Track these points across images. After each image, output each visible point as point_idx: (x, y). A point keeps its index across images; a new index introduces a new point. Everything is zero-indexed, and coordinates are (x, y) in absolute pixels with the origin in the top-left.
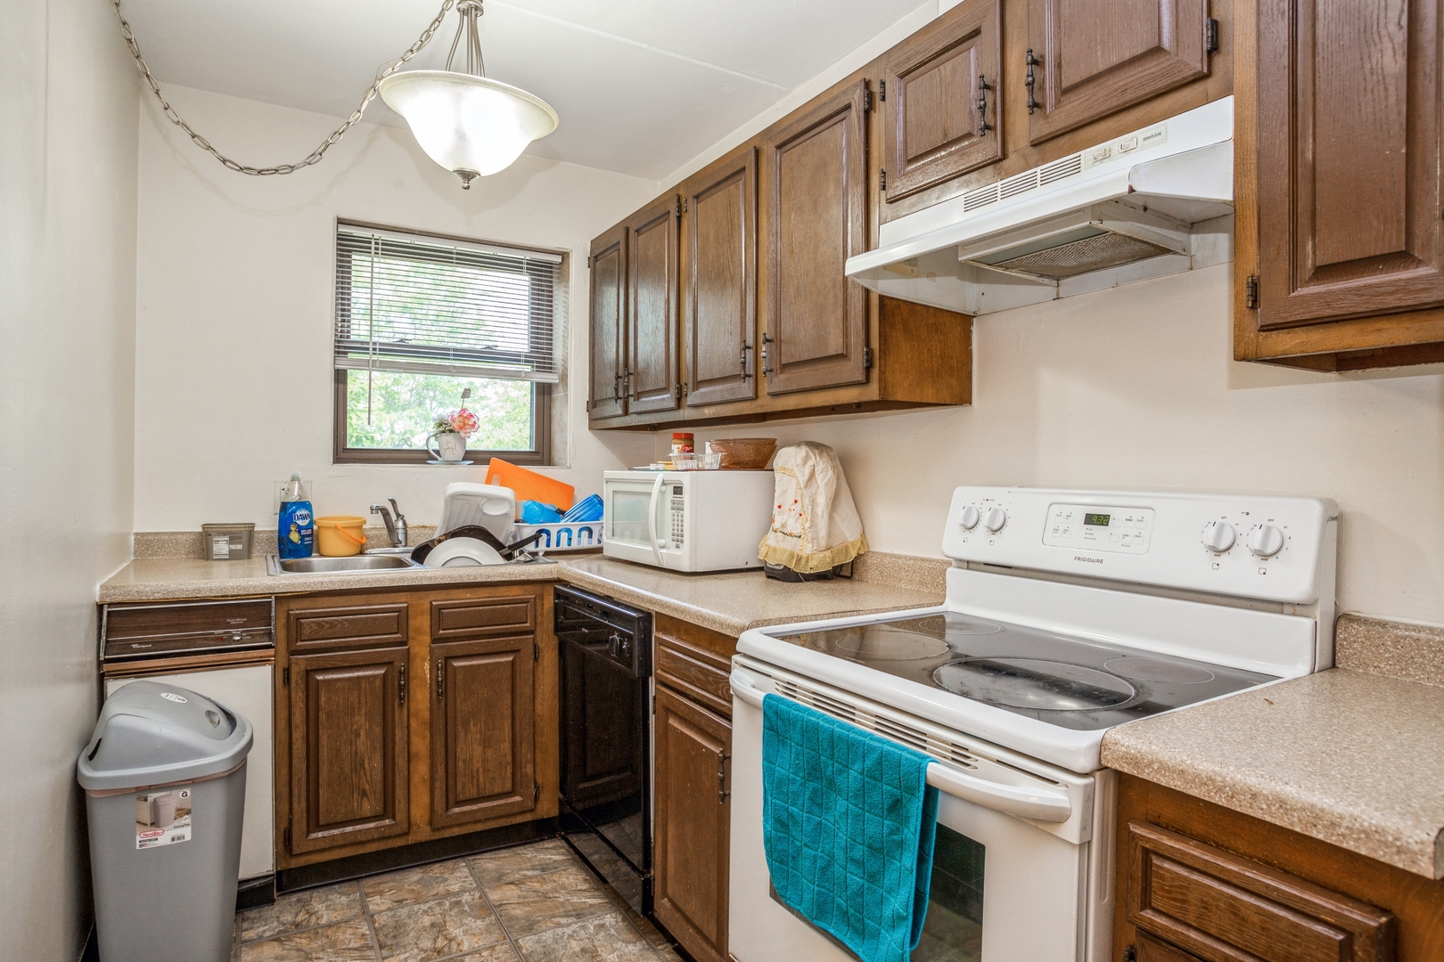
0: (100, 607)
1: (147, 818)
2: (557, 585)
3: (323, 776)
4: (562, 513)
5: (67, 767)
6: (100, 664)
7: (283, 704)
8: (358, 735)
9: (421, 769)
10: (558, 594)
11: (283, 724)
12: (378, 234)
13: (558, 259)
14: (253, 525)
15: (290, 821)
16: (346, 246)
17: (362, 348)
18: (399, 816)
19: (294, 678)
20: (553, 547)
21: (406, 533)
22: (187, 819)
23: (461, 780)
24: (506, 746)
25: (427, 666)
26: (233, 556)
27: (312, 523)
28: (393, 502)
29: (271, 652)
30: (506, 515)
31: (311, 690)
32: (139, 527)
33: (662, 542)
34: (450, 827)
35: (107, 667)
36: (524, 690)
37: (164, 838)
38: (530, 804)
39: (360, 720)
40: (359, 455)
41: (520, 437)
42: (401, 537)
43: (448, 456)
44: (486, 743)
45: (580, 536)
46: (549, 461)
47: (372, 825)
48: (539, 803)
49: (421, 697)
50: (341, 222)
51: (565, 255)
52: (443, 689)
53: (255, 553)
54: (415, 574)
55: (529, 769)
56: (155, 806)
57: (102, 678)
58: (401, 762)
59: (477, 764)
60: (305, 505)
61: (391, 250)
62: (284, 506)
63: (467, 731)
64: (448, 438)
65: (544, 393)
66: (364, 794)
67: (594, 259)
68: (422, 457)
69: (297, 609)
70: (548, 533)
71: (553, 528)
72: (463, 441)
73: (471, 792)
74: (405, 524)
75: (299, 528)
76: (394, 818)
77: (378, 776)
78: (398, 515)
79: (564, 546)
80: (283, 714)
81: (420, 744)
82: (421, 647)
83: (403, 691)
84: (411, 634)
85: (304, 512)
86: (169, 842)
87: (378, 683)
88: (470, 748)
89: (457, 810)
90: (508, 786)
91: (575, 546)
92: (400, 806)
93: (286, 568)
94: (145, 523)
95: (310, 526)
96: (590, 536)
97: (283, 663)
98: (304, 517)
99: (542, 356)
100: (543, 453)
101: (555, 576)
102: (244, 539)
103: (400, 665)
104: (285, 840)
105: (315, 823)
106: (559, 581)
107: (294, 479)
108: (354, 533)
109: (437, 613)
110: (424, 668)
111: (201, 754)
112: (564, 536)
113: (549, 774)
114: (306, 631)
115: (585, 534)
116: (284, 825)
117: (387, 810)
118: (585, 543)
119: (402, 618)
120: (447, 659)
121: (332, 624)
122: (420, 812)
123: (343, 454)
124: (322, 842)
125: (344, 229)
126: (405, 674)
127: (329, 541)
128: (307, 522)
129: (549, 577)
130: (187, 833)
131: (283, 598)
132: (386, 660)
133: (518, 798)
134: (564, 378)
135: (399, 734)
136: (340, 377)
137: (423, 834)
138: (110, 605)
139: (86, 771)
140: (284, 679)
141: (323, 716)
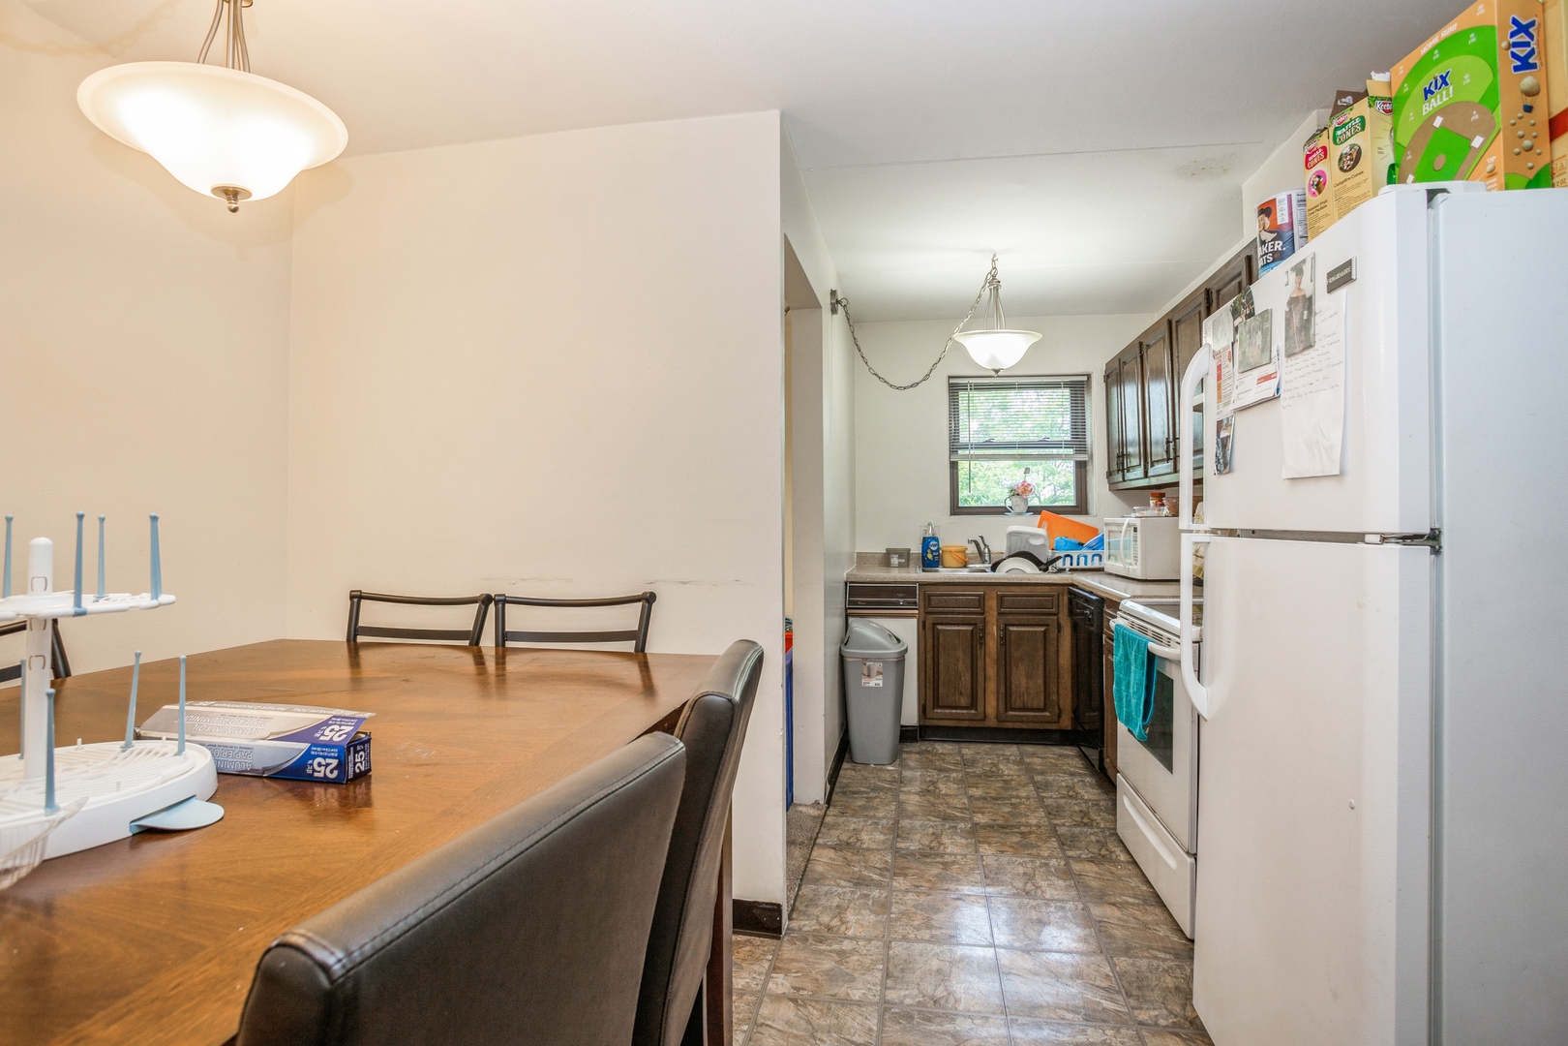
0: (846, 583)
1: (866, 673)
2: (1069, 588)
3: (941, 680)
4: (1081, 544)
5: (838, 647)
6: (846, 609)
7: (922, 640)
8: (958, 661)
9: (992, 686)
10: (1070, 592)
11: (922, 650)
12: (971, 381)
13: (1085, 378)
14: (909, 550)
15: (925, 700)
16: (954, 389)
17: (965, 447)
18: (979, 710)
19: (927, 626)
20: (1075, 566)
21: (990, 556)
22: (881, 677)
23: (1014, 696)
24: (1040, 681)
25: (995, 628)
26: (900, 565)
27: (939, 549)
28: (982, 537)
29: (917, 612)
30: (1043, 545)
31: (936, 634)
32: (859, 549)
33: (1129, 561)
34: (1006, 721)
35: (849, 611)
36: (1052, 649)
37: (873, 683)
38: (1055, 718)
39: (960, 653)
40: (966, 511)
41: (1068, 497)
42: (987, 558)
43: (1017, 510)
44: (1029, 676)
45: (1093, 560)
46: (1086, 513)
47: (965, 711)
48: (1061, 719)
49: (992, 644)
50: (950, 377)
51: (1089, 376)
52: (1004, 640)
53: (911, 565)
54: (989, 576)
55: (1054, 697)
56: (869, 668)
57: (847, 616)
58: (980, 679)
59: (1023, 689)
60: (935, 539)
61: (979, 388)
62: (924, 538)
63: (1017, 668)
64: (1015, 498)
65: (1082, 468)
66: (961, 694)
67: (1107, 377)
68: (1000, 511)
69: (930, 591)
70: (1072, 558)
71: (1075, 554)
72: (1026, 500)
73: (1019, 704)
74: (989, 550)
75: (932, 551)
76: (976, 710)
77: (968, 685)
78: (985, 545)
79: (1082, 565)
80: (922, 645)
81: (992, 671)
82: (992, 616)
83: (983, 639)
84: (986, 610)
85: (935, 543)
86: (873, 685)
87: (969, 635)
88: (1020, 679)
89: (1011, 713)
90: (1042, 705)
91: (1089, 565)
92: (980, 704)
93: (924, 571)
94: (861, 548)
95: (938, 550)
96: (1100, 560)
97: (922, 619)
98: (935, 546)
99: (1079, 441)
100: (1081, 507)
101: (1070, 582)
102: (905, 555)
103: (980, 626)
104: (923, 710)
105: (936, 705)
106: (1073, 585)
107: (929, 524)
108: (961, 555)
109: (1001, 599)
110: (993, 630)
111: (886, 649)
112: (1082, 559)
113: (1066, 703)
114: (933, 603)
115: (1097, 558)
116: (922, 702)
117: (973, 705)
118: (1096, 564)
119: (982, 600)
120: (1006, 625)
121: (946, 601)
122: (991, 709)
123: (956, 510)
124: (942, 716)
125: (952, 381)
126: (983, 630)
127: (948, 559)
128: (936, 548)
129: (1066, 582)
130: (881, 682)
131: (922, 584)
132: (972, 622)
133: (1048, 714)
134: (1091, 457)
135: (980, 664)
136: (954, 466)
137: (992, 722)
138: (850, 582)
139: (844, 649)
140: (923, 626)
141: (941, 649)
